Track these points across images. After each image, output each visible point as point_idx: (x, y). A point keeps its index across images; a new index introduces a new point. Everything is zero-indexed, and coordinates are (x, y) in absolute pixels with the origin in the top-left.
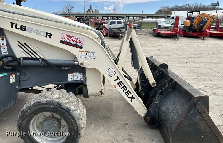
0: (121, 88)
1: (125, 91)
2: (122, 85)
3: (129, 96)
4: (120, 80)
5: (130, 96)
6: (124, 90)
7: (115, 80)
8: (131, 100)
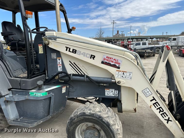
0: (157, 109)
1: (161, 113)
2: (158, 106)
3: (165, 118)
4: (156, 101)
5: (167, 118)
6: (160, 111)
7: (151, 101)
8: (167, 123)
